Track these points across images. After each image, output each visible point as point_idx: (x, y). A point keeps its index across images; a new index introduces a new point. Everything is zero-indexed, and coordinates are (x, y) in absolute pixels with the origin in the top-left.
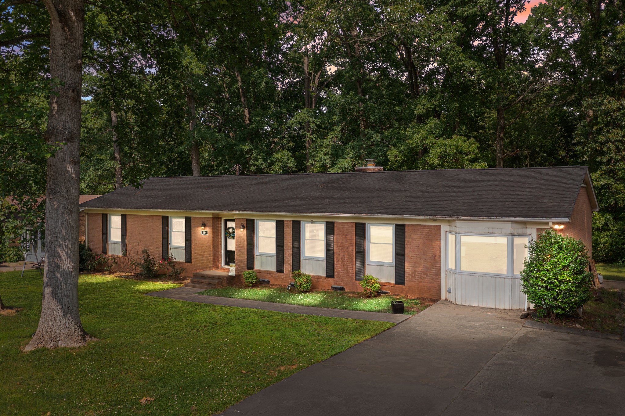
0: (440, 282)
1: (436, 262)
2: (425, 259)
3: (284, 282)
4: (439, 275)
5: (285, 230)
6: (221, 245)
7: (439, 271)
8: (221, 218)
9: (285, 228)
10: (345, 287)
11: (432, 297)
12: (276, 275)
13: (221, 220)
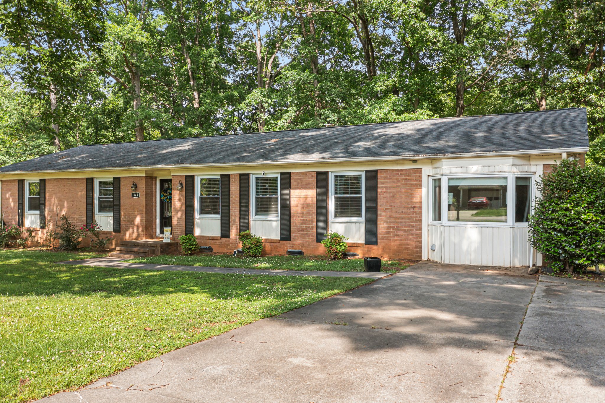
0: (421, 238)
1: (416, 214)
2: (402, 212)
3: (229, 249)
4: (420, 230)
5: (231, 186)
6: (156, 210)
7: (419, 225)
8: (156, 178)
9: (231, 183)
10: (303, 251)
11: (411, 258)
12: (220, 241)
13: (156, 181)
